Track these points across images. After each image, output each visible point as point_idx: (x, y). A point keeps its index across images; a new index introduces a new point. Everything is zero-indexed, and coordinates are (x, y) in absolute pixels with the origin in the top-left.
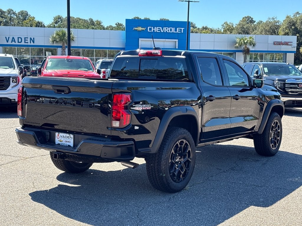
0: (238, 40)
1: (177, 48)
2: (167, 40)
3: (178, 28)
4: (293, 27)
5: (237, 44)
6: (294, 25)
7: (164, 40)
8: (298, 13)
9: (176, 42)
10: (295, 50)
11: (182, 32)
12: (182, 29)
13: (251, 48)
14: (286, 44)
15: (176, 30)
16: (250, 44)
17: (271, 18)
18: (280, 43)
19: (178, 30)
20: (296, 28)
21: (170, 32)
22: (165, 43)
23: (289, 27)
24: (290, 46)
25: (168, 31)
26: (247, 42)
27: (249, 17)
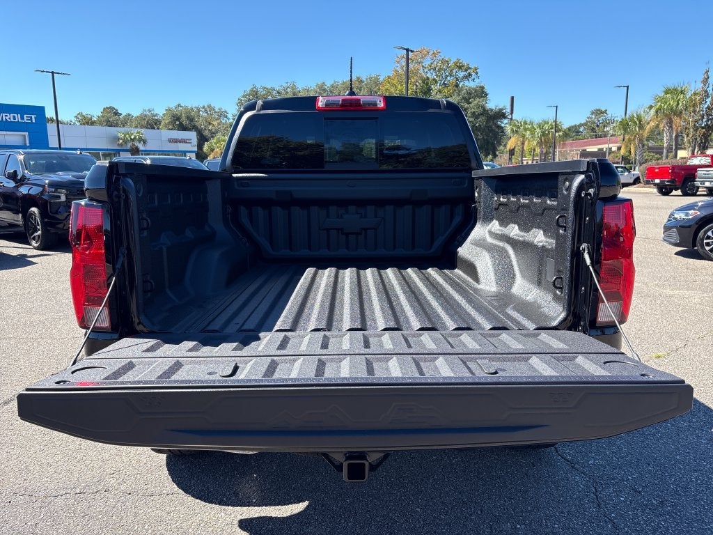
0: (121, 136)
1: (28, 144)
2: (8, 133)
3: (25, 116)
4: (178, 123)
5: (121, 141)
6: (178, 119)
7: (5, 132)
8: (179, 105)
9: (25, 136)
10: (195, 149)
11: (34, 121)
12: (33, 116)
13: (141, 147)
14: (184, 141)
15: (22, 118)
16: (140, 142)
17: (147, 109)
18: (177, 141)
19: (25, 118)
20: (181, 123)
21: (12, 120)
22: (7, 138)
23: (173, 122)
24: (190, 145)
25: (10, 118)
26: (135, 138)
27: (111, 108)
